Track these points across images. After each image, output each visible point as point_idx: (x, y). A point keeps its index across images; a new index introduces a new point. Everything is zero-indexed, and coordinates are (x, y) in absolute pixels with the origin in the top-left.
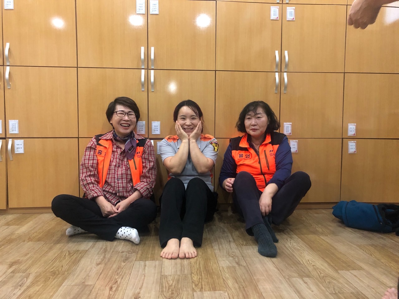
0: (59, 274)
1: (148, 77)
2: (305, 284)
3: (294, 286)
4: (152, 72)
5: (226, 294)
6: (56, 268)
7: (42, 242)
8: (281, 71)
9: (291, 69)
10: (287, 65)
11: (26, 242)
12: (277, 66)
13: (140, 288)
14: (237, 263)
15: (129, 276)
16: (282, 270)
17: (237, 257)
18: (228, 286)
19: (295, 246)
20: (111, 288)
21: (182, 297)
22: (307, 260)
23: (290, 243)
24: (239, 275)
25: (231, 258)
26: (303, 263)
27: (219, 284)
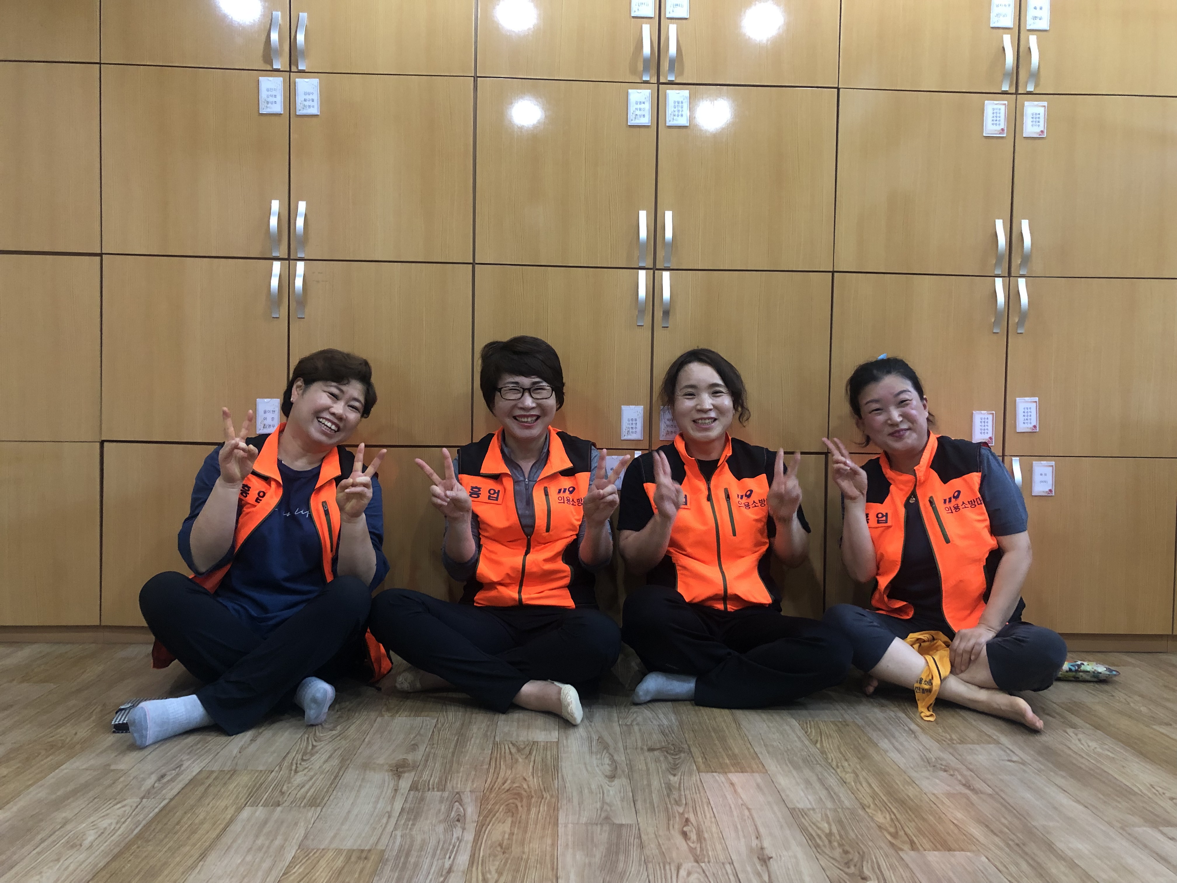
1: (654, 288)
2: (1170, 841)
3: (1146, 846)
4: (666, 275)
5: (984, 859)
8: (1009, 275)
9: (1037, 267)
10: (1026, 259)
12: (999, 259)
13: (757, 838)
14: (964, 785)
15: (708, 807)
16: (1093, 806)
17: (956, 772)
18: (977, 840)
19: (1096, 748)
20: (685, 834)
21: (875, 860)
22: (1149, 786)
23: (1079, 740)
24: (990, 816)
25: (942, 774)
26: (1141, 791)
27: (948, 834)
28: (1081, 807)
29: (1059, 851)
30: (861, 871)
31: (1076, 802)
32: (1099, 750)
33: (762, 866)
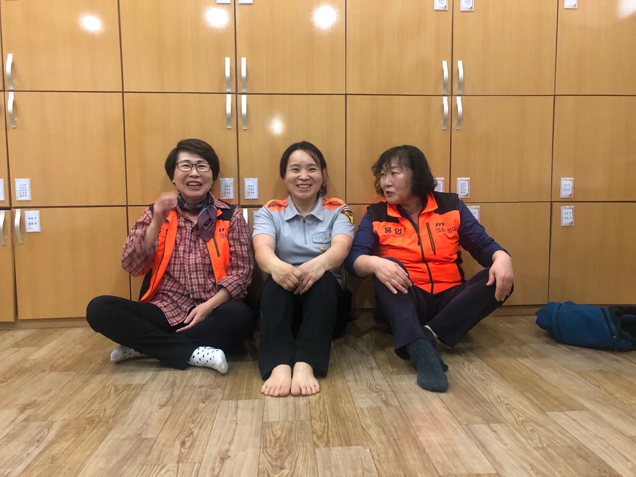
0: (100, 422)
1: (236, 106)
2: (493, 433)
3: (476, 437)
4: (244, 97)
5: (368, 450)
6: (96, 413)
7: (73, 372)
8: (452, 95)
9: (468, 90)
10: (461, 85)
11: (46, 372)
12: (445, 85)
13: (229, 443)
14: (383, 401)
15: (211, 423)
16: (456, 412)
17: (383, 393)
18: (371, 437)
19: (476, 374)
20: (183, 444)
21: (296, 455)
22: (496, 396)
23: (469, 369)
24: (388, 421)
25: (374, 394)
26: (490, 400)
27: (355, 435)
28: (447, 412)
29: (419, 443)
30: (283, 464)
31: (446, 408)
32: (478, 375)
33: (220, 463)
